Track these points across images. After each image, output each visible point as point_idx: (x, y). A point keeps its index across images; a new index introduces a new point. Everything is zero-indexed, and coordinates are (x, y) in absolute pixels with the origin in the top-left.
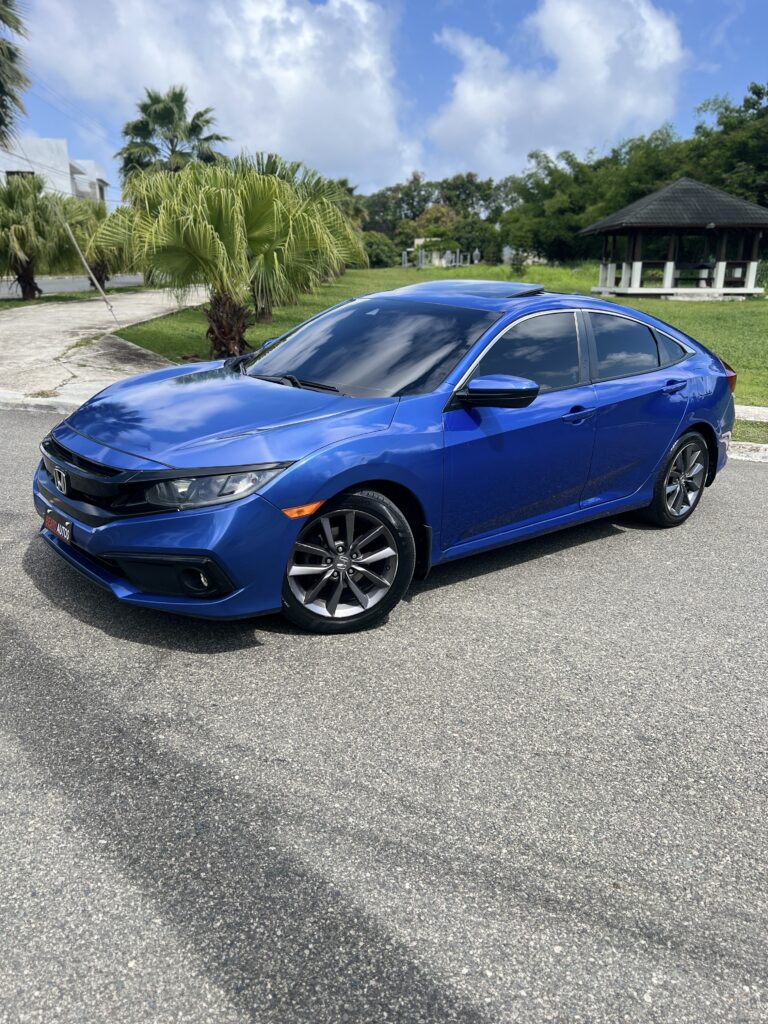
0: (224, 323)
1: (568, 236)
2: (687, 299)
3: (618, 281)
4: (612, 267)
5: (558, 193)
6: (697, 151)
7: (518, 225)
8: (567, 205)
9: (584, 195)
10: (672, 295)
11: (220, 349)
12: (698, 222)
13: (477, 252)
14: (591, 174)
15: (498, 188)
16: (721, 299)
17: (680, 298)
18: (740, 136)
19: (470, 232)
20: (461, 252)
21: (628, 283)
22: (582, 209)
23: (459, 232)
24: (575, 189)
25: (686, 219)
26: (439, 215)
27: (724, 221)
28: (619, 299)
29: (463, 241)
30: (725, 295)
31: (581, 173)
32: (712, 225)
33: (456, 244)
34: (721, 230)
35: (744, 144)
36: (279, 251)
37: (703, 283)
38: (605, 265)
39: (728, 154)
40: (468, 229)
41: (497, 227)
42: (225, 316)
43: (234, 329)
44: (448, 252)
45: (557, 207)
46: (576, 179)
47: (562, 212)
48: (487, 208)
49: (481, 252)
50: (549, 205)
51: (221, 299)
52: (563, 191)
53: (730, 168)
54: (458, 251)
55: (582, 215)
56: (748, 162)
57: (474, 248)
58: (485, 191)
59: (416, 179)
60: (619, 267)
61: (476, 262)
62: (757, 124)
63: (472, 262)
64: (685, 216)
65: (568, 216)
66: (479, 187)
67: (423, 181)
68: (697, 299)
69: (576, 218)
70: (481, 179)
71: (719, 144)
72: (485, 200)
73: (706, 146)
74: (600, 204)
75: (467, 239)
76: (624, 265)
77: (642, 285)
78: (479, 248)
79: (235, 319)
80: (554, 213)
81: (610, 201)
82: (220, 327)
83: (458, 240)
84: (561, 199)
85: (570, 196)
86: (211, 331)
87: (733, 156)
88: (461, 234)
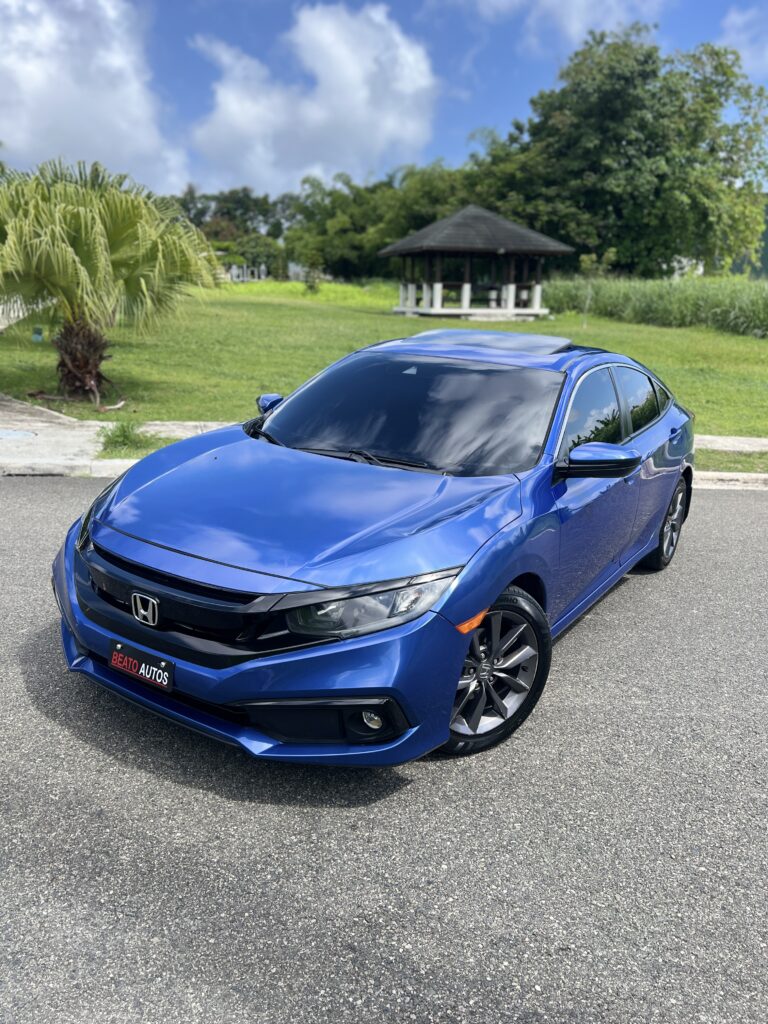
0: (79, 355)
1: (352, 255)
2: (485, 319)
3: (418, 301)
4: (412, 288)
5: (339, 213)
6: (471, 180)
7: (302, 243)
8: (348, 225)
9: (365, 215)
10: (470, 315)
11: (73, 385)
12: (490, 247)
13: (263, 267)
14: (368, 196)
15: (275, 204)
16: (514, 319)
17: (479, 319)
18: (509, 167)
19: (254, 247)
20: (248, 267)
21: (429, 304)
22: (362, 229)
23: (243, 246)
24: (356, 210)
25: (479, 244)
26: (219, 229)
27: (512, 247)
28: (422, 319)
29: (249, 256)
30: (518, 315)
31: (359, 197)
32: (502, 251)
33: (242, 259)
34: (508, 255)
35: (513, 176)
36: (147, 278)
37: (493, 304)
38: (406, 286)
39: (500, 184)
40: (253, 244)
41: (281, 243)
42: (79, 347)
43: (91, 361)
44: (234, 267)
45: (338, 227)
46: (355, 200)
47: (344, 231)
48: (266, 222)
49: (268, 268)
50: (332, 225)
51: (72, 328)
52: (344, 212)
53: (502, 197)
54: (245, 267)
55: (363, 235)
56: (519, 192)
57: (260, 264)
58: (263, 207)
59: (191, 192)
60: (419, 288)
61: (263, 277)
62: (522, 157)
63: (259, 277)
64: (478, 241)
65: (351, 235)
66: (256, 202)
67: (198, 194)
68: (493, 319)
69: (358, 238)
70: (258, 193)
71: (489, 174)
72: (264, 215)
73: (478, 176)
74: (381, 225)
75: (252, 254)
76: (425, 287)
77: (443, 306)
78: (266, 263)
79: (92, 350)
80: (336, 233)
81: (390, 222)
82: (74, 359)
83: (243, 254)
84: (342, 220)
85: (351, 217)
86: (62, 364)
87: (504, 186)
88: (245, 249)
